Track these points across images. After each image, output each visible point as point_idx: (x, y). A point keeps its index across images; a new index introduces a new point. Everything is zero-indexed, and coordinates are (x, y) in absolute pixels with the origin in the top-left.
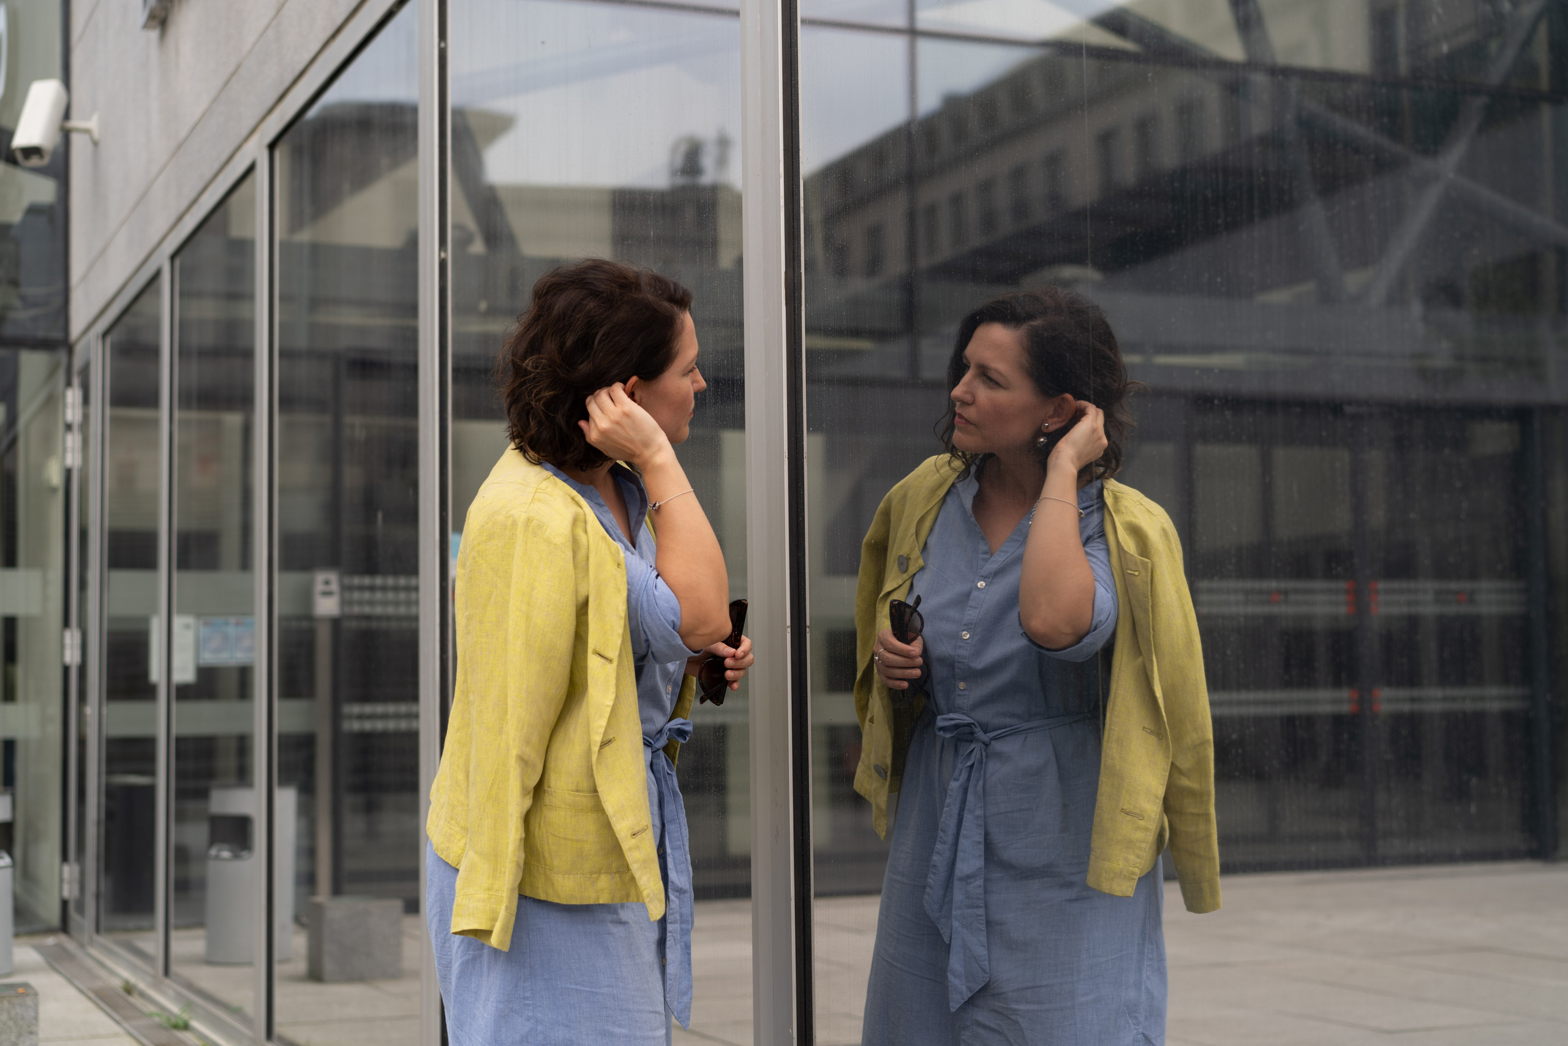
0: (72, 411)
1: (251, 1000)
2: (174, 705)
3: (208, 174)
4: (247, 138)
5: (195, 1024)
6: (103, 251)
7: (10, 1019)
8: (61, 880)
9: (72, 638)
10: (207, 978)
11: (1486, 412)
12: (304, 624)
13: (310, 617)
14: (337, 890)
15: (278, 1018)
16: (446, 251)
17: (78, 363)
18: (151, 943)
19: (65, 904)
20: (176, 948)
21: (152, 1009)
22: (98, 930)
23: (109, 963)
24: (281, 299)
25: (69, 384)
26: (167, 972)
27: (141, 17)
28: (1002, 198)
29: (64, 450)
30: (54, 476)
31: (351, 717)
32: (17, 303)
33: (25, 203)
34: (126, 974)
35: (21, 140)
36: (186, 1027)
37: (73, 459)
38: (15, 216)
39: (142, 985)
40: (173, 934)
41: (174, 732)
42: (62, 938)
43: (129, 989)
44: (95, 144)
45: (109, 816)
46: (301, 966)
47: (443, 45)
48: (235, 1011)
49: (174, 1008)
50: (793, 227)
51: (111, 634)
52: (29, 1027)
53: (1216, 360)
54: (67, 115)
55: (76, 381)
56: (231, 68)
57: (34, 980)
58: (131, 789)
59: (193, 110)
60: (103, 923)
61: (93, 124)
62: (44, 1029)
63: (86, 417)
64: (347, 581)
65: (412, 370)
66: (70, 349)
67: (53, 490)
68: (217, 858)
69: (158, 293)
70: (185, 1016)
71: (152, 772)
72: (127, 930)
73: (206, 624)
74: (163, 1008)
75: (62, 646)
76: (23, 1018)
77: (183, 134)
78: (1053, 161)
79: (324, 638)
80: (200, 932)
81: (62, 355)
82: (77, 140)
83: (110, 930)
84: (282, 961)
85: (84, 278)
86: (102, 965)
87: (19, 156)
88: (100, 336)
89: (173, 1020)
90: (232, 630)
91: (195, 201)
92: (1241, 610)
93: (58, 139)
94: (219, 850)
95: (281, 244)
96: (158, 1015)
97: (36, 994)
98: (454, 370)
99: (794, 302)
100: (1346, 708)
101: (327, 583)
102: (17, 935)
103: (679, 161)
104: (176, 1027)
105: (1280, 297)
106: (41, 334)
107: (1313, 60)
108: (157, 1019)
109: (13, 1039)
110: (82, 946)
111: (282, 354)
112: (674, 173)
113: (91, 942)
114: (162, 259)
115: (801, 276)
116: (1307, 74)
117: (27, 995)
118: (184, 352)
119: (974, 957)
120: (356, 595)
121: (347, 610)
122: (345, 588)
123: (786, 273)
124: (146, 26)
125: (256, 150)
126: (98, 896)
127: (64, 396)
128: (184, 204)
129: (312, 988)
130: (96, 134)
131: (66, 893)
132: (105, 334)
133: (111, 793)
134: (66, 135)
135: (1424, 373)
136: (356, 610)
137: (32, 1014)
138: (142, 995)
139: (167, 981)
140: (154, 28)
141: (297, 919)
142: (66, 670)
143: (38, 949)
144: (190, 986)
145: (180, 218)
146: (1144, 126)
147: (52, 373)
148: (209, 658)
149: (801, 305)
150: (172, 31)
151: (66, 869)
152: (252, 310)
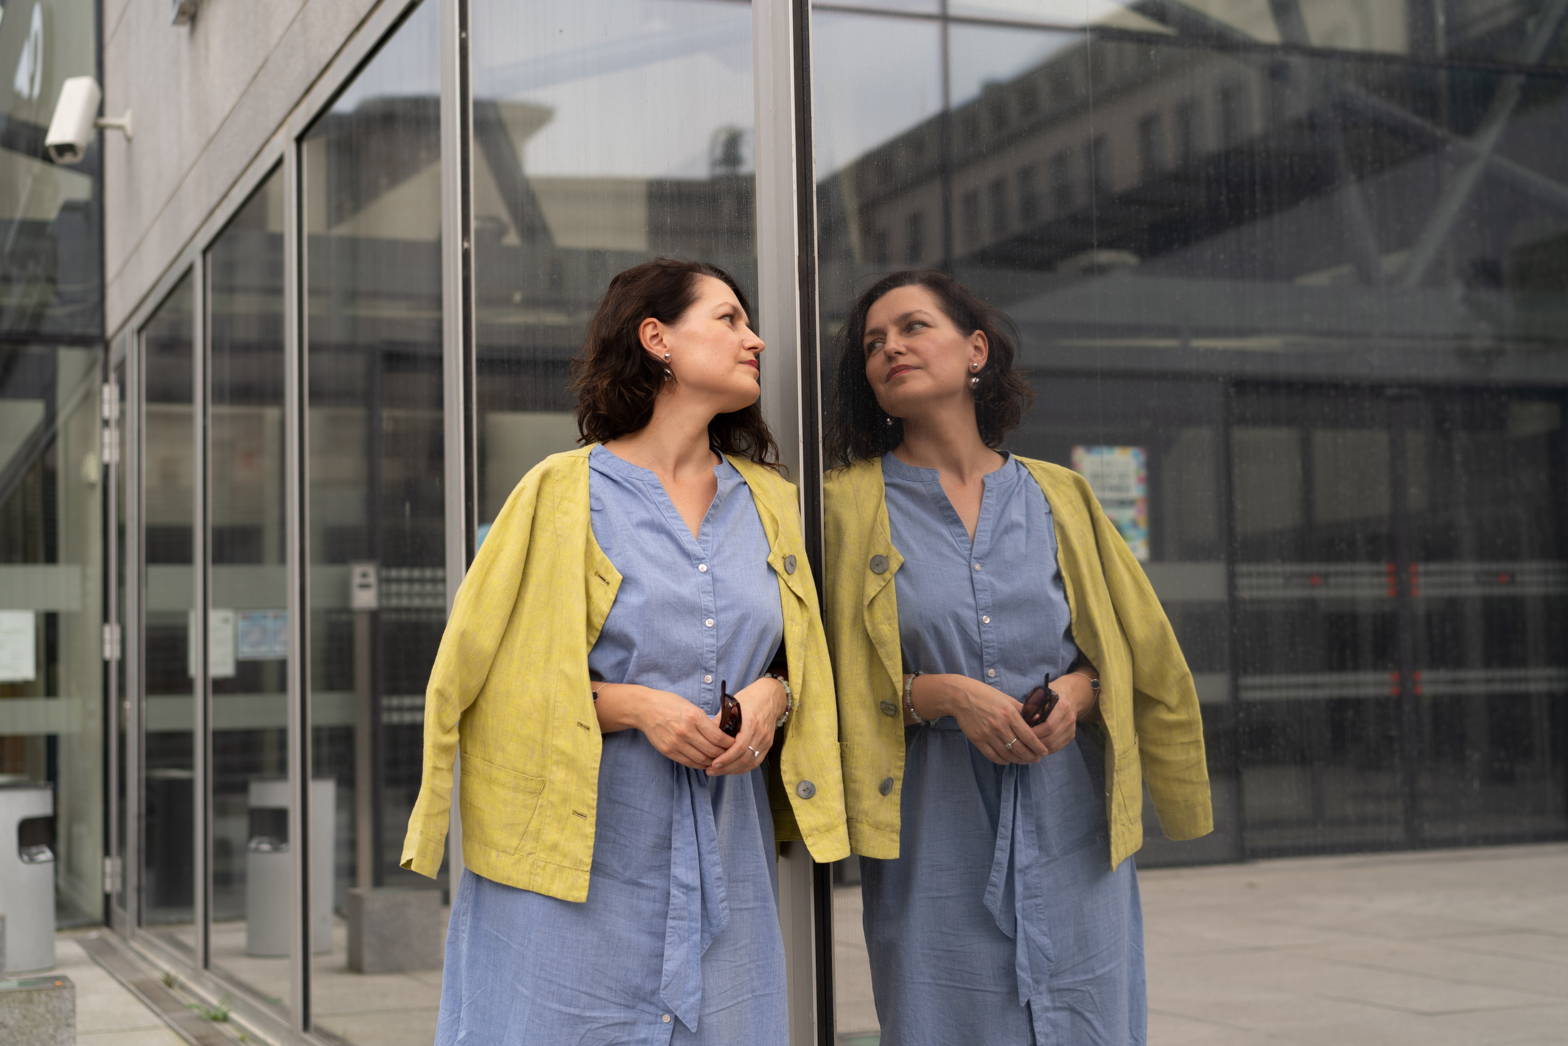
0: (109, 408)
1: (288, 991)
2: (211, 699)
3: (238, 169)
4: (275, 132)
5: (233, 1015)
6: (138, 247)
7: (48, 1011)
8: (104, 874)
9: (111, 633)
10: (246, 970)
11: (1525, 392)
12: (344, 617)
13: (348, 610)
14: (378, 881)
15: (314, 1009)
16: (469, 241)
17: (114, 358)
18: (192, 936)
19: (107, 898)
20: (215, 940)
21: (192, 1001)
22: (139, 924)
23: (151, 956)
24: (310, 292)
25: (105, 380)
26: (206, 964)
27: (171, 13)
28: (1043, 183)
29: (102, 446)
30: (93, 472)
31: (390, 709)
32: (53, 299)
33: (61, 200)
34: (167, 967)
35: (55, 137)
36: (225, 1019)
37: (110, 455)
38: (51, 213)
39: (182, 978)
40: (213, 927)
41: (211, 726)
42: (105, 932)
43: (170, 982)
44: (129, 140)
45: (150, 810)
46: (340, 958)
47: (464, 35)
48: (274, 1003)
49: (214, 1000)
50: (806, 211)
51: (150, 629)
52: (66, 1020)
53: (1253, 343)
54: (101, 111)
55: (113, 377)
56: (259, 62)
57: (72, 974)
58: (171, 783)
59: (222, 105)
60: (145, 916)
61: (126, 120)
62: (81, 1022)
63: (122, 413)
64: (384, 573)
65: (436, 362)
66: (106, 345)
67: (92, 486)
68: (257, 850)
69: (191, 287)
70: (224, 1008)
71: (190, 766)
72: (169, 923)
73: (244, 618)
74: (203, 1000)
75: (102, 642)
76: (60, 1011)
77: (213, 128)
78: (1096, 146)
79: (362, 631)
80: (241, 925)
81: (99, 352)
82: (111, 137)
83: (152, 923)
84: (319, 954)
85: (120, 274)
86: (143, 958)
87: (53, 154)
88: (135, 332)
89: (213, 1012)
90: (270, 624)
91: (225, 196)
92: (1281, 593)
93: (92, 135)
94: (259, 843)
95: (310, 237)
96: (198, 1007)
97: (73, 987)
98: (478, 360)
99: (808, 287)
100: (1387, 691)
101: (364, 575)
102: (59, 929)
103: (719, 152)
104: (215, 1019)
105: (1320, 279)
106: (78, 330)
107: (1353, 42)
108: (196, 1011)
109: (51, 1031)
110: (124, 939)
111: (312, 349)
112: (714, 164)
113: (133, 936)
114: (194, 255)
115: (814, 260)
116: (1346, 55)
117: (64, 988)
118: (218, 346)
119: (1039, 948)
120: (394, 588)
121: (385, 602)
122: (383, 581)
123: (799, 257)
124: (176, 22)
125: (283, 144)
126: (139, 889)
127: (101, 392)
128: (215, 199)
129: (352, 979)
130: (129, 130)
131: (108, 888)
132: (140, 330)
133: (151, 787)
134: (100, 131)
135: (1464, 354)
136: (394, 602)
137: (70, 1006)
138: (183, 987)
139: (207, 974)
140: (184, 23)
141: (337, 911)
142: (106, 664)
143: (81, 942)
144: (230, 979)
145: (211, 213)
146: (1186, 111)
147: (89, 369)
148: (248, 652)
149: (815, 289)
150: (202, 26)
151: (108, 863)
152: (282, 304)
